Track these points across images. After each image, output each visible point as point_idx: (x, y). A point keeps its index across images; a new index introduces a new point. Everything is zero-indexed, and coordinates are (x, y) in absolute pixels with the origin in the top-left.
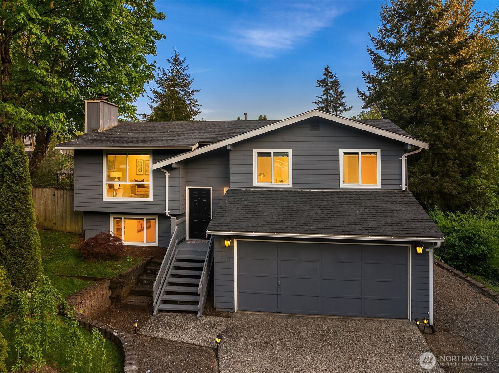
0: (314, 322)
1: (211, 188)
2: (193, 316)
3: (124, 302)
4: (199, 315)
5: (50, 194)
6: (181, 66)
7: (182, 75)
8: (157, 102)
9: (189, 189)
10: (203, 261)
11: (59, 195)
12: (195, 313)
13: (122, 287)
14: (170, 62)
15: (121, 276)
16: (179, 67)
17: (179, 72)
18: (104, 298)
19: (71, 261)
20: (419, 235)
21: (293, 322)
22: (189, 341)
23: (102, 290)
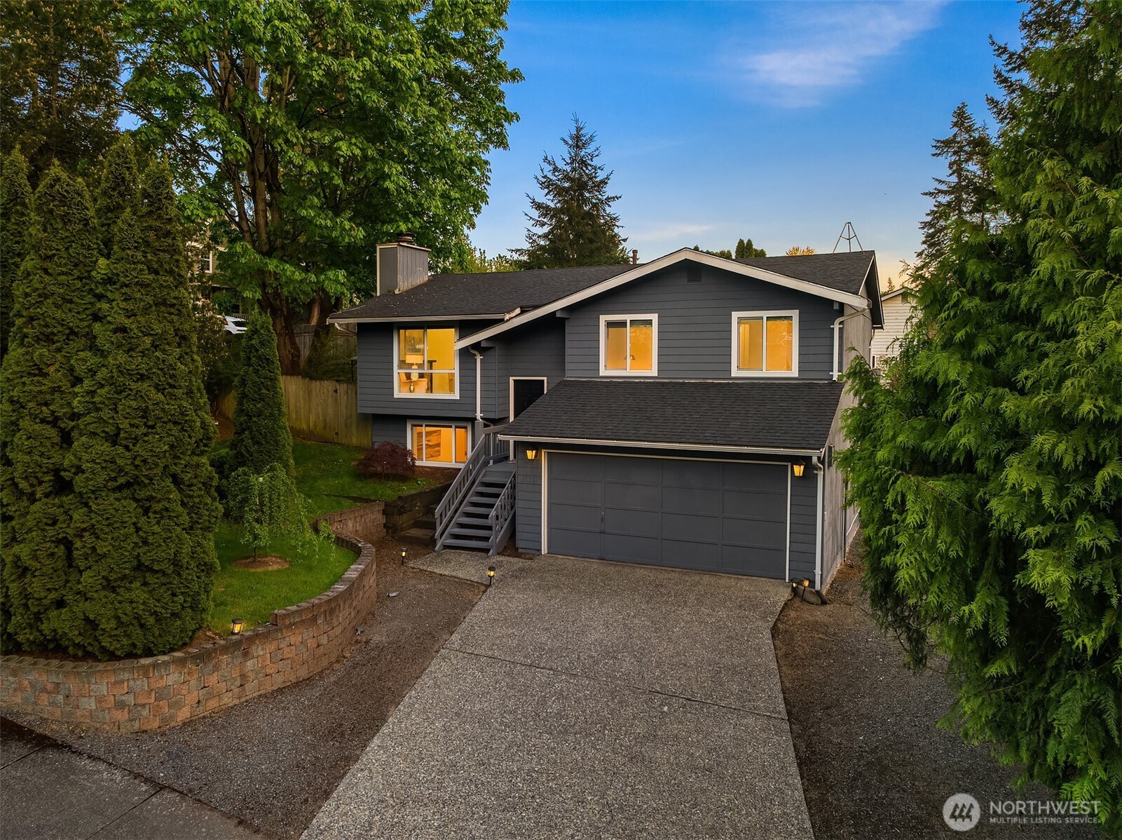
0: (641, 572)
1: (545, 379)
2: (483, 554)
3: (402, 533)
4: (490, 553)
5: (330, 389)
9: (514, 380)
10: (501, 486)
11: (342, 391)
12: (487, 551)
13: (401, 513)
14: (566, 142)
15: (400, 497)
16: (583, 153)
18: (375, 524)
19: (346, 479)
21: (611, 570)
22: (461, 576)
23: (373, 513)
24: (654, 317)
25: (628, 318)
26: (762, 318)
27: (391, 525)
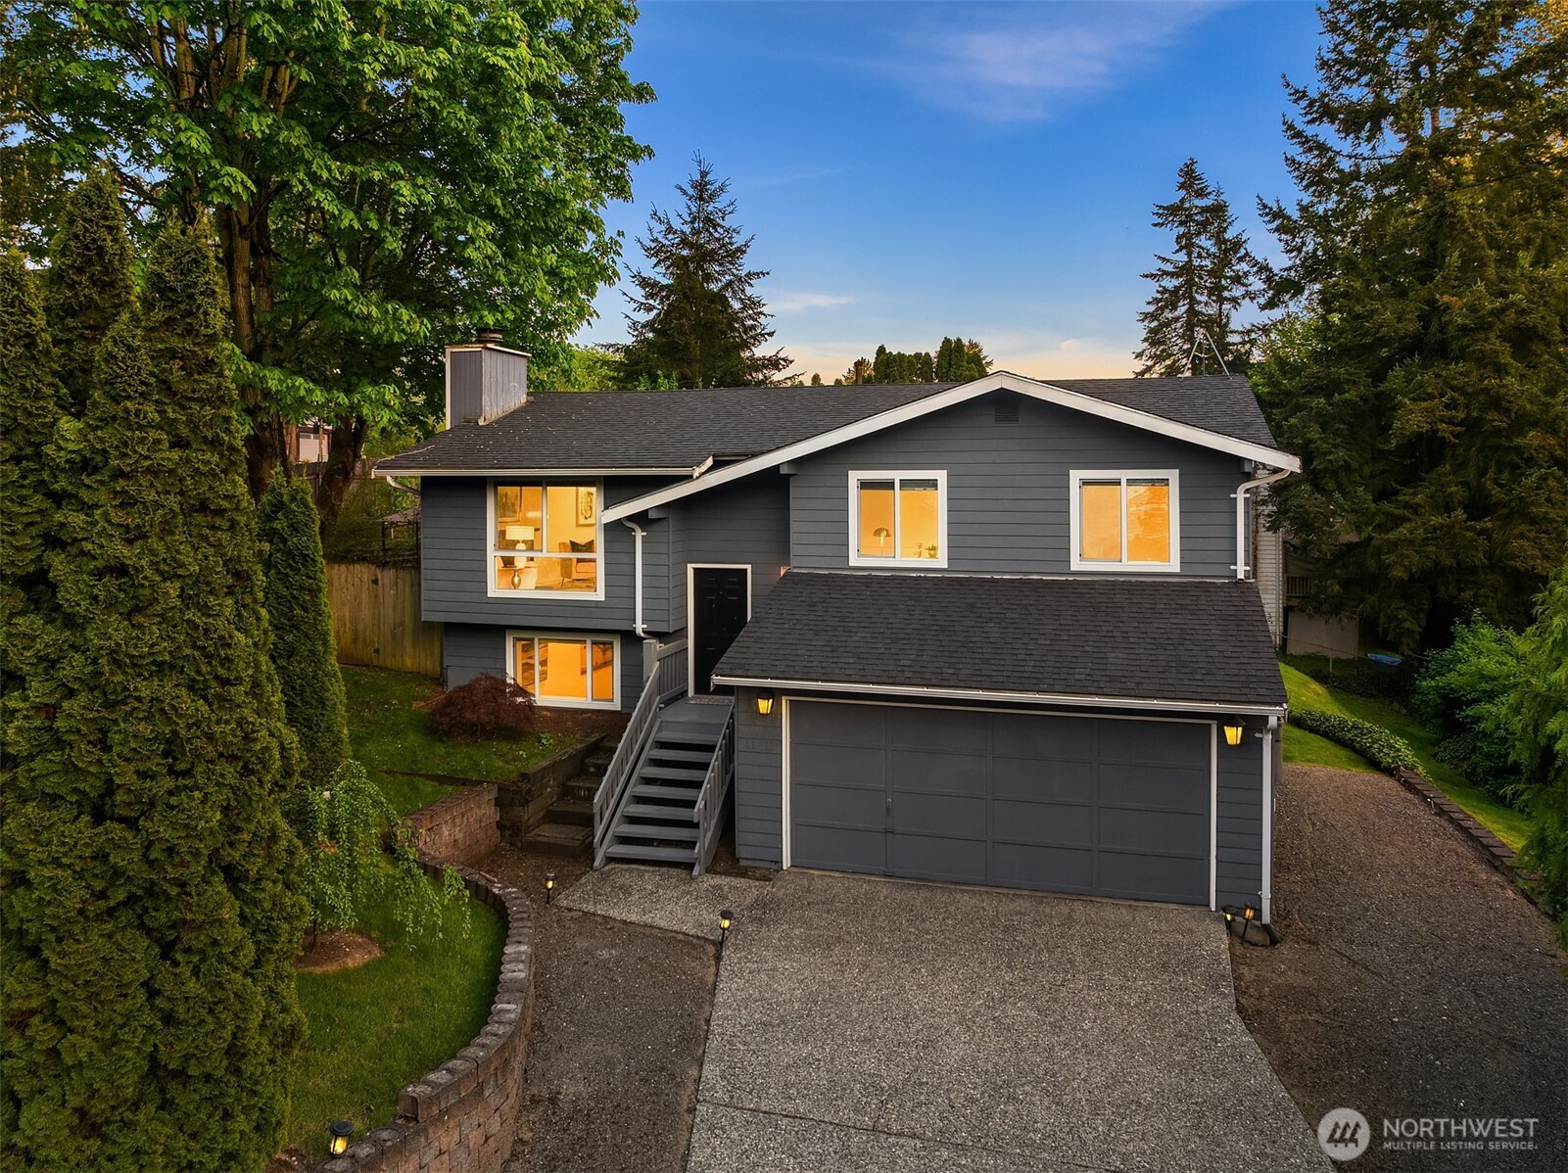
0: (966, 901)
1: (749, 567)
2: (684, 874)
3: (530, 837)
4: (696, 872)
5: (365, 578)
6: (716, 205)
7: (719, 229)
8: (649, 309)
9: (694, 569)
10: (710, 748)
11: (386, 581)
12: (690, 866)
13: (525, 803)
14: (685, 193)
15: (524, 776)
16: (710, 208)
17: (709, 221)
18: (483, 824)
19: (413, 739)
20: (1222, 697)
21: (917, 897)
22: (663, 924)
23: (479, 807)
24: (941, 476)
25: (897, 475)
26: (1119, 483)
27: (507, 823)
